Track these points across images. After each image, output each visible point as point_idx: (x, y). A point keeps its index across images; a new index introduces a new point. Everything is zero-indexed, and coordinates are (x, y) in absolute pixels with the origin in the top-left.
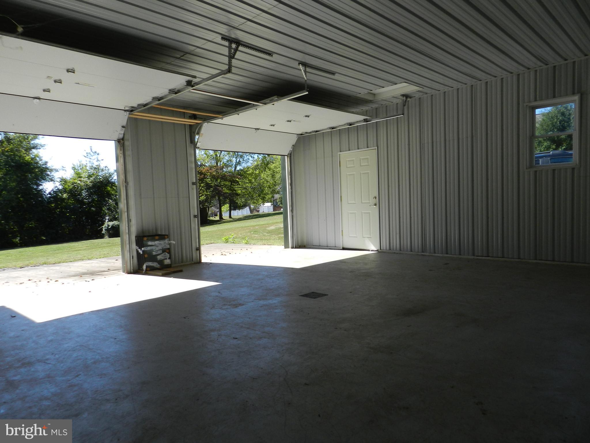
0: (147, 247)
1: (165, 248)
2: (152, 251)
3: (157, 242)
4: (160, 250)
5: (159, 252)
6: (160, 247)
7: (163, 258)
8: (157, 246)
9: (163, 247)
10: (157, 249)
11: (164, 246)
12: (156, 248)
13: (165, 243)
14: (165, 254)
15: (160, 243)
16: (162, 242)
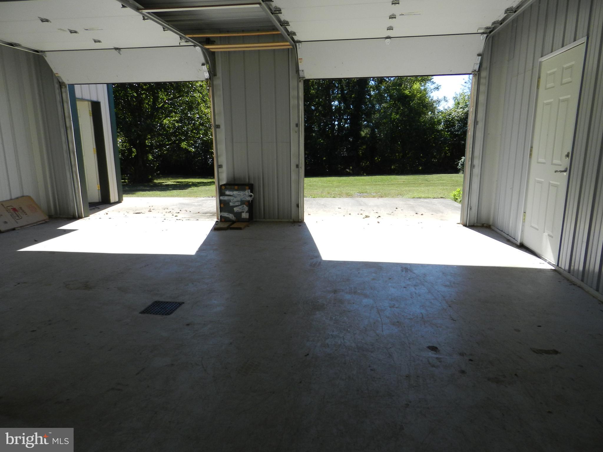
0: (224, 197)
1: (243, 199)
2: (230, 201)
3: (235, 193)
4: (238, 201)
5: (237, 204)
6: (239, 199)
7: (240, 211)
8: (236, 197)
9: (242, 199)
10: (235, 200)
11: (244, 198)
12: (233, 199)
13: (245, 194)
14: (243, 207)
15: (239, 193)
16: (242, 193)
